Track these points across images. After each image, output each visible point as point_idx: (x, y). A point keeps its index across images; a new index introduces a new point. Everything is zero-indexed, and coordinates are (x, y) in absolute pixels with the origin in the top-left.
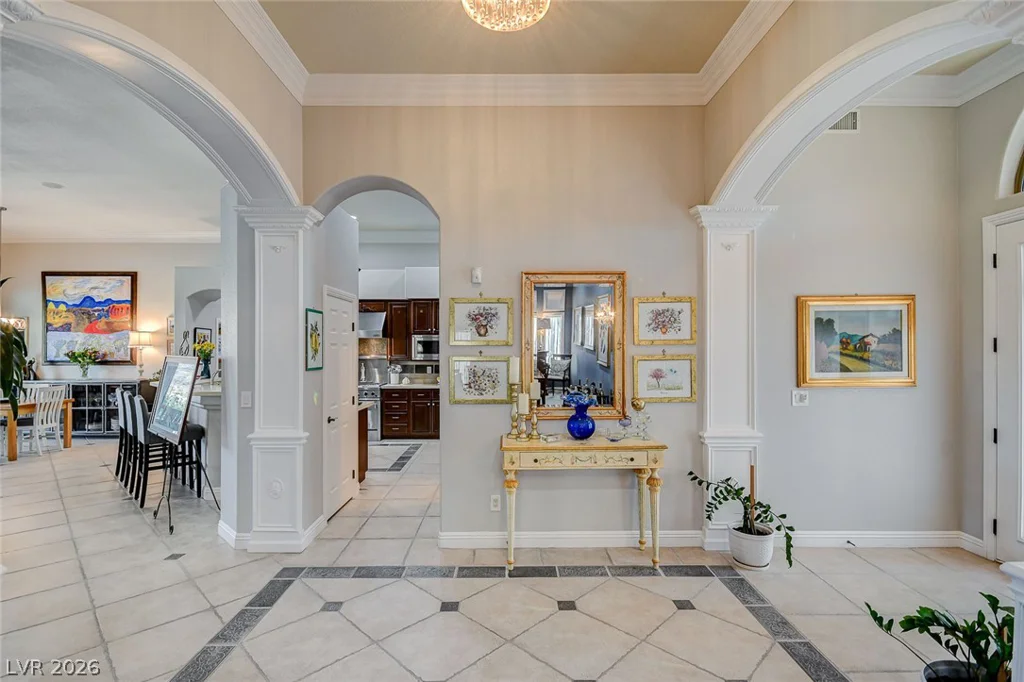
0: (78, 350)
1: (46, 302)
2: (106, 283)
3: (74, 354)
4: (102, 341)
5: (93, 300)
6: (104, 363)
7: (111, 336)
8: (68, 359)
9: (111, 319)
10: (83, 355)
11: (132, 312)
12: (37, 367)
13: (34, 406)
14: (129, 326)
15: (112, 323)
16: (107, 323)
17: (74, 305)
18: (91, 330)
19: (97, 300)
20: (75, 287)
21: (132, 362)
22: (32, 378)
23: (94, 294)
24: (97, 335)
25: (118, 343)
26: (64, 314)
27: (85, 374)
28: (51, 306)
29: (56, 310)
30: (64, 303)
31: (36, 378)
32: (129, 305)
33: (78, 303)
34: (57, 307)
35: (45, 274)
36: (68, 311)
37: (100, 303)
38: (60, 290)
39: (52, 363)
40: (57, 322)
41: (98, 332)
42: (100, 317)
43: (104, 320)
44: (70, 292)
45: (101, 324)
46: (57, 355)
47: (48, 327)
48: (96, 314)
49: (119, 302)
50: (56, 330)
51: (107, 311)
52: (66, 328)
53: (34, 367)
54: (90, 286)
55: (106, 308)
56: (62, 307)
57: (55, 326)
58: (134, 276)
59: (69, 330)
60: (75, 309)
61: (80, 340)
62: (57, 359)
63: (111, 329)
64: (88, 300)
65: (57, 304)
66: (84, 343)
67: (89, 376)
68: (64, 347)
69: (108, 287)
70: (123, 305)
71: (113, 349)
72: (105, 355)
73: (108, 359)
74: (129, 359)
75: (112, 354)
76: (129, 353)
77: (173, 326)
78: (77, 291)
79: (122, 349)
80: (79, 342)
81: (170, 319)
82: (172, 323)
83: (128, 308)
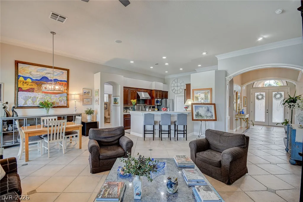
1: (18, 76)
2: (55, 72)
4: (52, 98)
5: (48, 79)
7: (57, 95)
11: (67, 86)
14: (66, 91)
19: (49, 79)
20: (37, 71)
21: (67, 107)
23: (48, 76)
24: (50, 95)
25: (60, 98)
26: (30, 84)
27: (48, 112)
28: (21, 79)
29: (25, 81)
30: (30, 78)
33: (39, 79)
35: (17, 62)
36: (32, 82)
37: (52, 80)
38: (28, 72)
39: (22, 107)
40: (25, 87)
44: (34, 73)
46: (25, 103)
47: (19, 89)
49: (61, 81)
50: (25, 91)
52: (31, 90)
54: (46, 72)
56: (29, 80)
57: (24, 89)
58: (68, 71)
59: (33, 91)
60: (37, 81)
62: (25, 106)
64: (45, 78)
65: (25, 78)
66: (42, 98)
68: (30, 100)
69: (56, 74)
70: (63, 82)
71: (58, 101)
73: (56, 105)
74: (65, 105)
75: (57, 103)
76: (66, 103)
77: (85, 93)
78: (38, 73)
79: (63, 101)
80: (39, 97)
81: (84, 90)
82: (85, 92)
83: (65, 84)
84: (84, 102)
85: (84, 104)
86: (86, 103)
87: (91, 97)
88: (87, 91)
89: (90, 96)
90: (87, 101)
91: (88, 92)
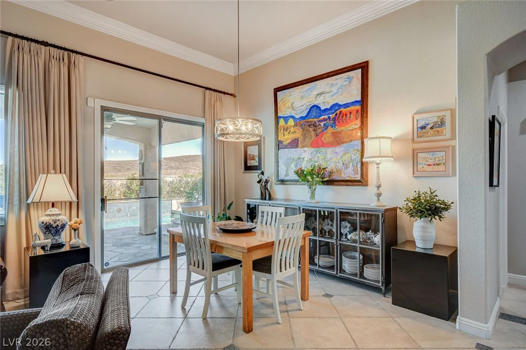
0: (306, 166)
1: (277, 118)
2: (332, 85)
3: (303, 171)
4: (329, 156)
5: (320, 108)
6: (331, 182)
7: (339, 149)
8: (297, 178)
9: (338, 129)
10: (311, 173)
11: (362, 117)
12: (271, 186)
13: (272, 244)
14: (359, 134)
15: (340, 133)
16: (333, 134)
17: (302, 118)
18: (317, 144)
19: (323, 108)
20: (302, 98)
21: (361, 182)
22: (267, 198)
23: (320, 101)
24: (323, 150)
25: (346, 157)
26: (292, 130)
27: (313, 195)
28: (282, 122)
29: (286, 126)
30: (293, 117)
31: (270, 199)
32: (358, 107)
33: (304, 115)
34: (286, 122)
35: (277, 90)
36: (296, 125)
37: (326, 110)
38: (289, 104)
39: (283, 182)
40: (286, 138)
41: (324, 145)
42: (326, 127)
43: (330, 130)
44: (297, 104)
45: (327, 137)
46: (287, 175)
47: (279, 145)
48: (322, 124)
49: (346, 105)
50: (286, 147)
51: (334, 119)
52: (294, 144)
53: (269, 186)
54: (315, 93)
55: (332, 116)
56: (291, 122)
57: (285, 143)
58: (364, 67)
59: (297, 146)
60: (302, 122)
61: (307, 157)
62: (287, 178)
63: (338, 140)
64: (315, 109)
65: (286, 119)
66: (310, 160)
67: (318, 197)
68: (293, 166)
69: (334, 89)
70: (352, 108)
71: (340, 165)
72: (331, 173)
73: (335, 177)
74: (358, 177)
75: (339, 171)
76: (359, 170)
77: (423, 128)
78: (304, 102)
79: (351, 165)
80: (306, 159)
81: (416, 117)
82: (421, 124)
83: (357, 111)
84: (420, 167)
85: (417, 174)
86: (431, 168)
87: (451, 143)
88: (432, 118)
89: (448, 135)
90: (430, 162)
91: (435, 123)
